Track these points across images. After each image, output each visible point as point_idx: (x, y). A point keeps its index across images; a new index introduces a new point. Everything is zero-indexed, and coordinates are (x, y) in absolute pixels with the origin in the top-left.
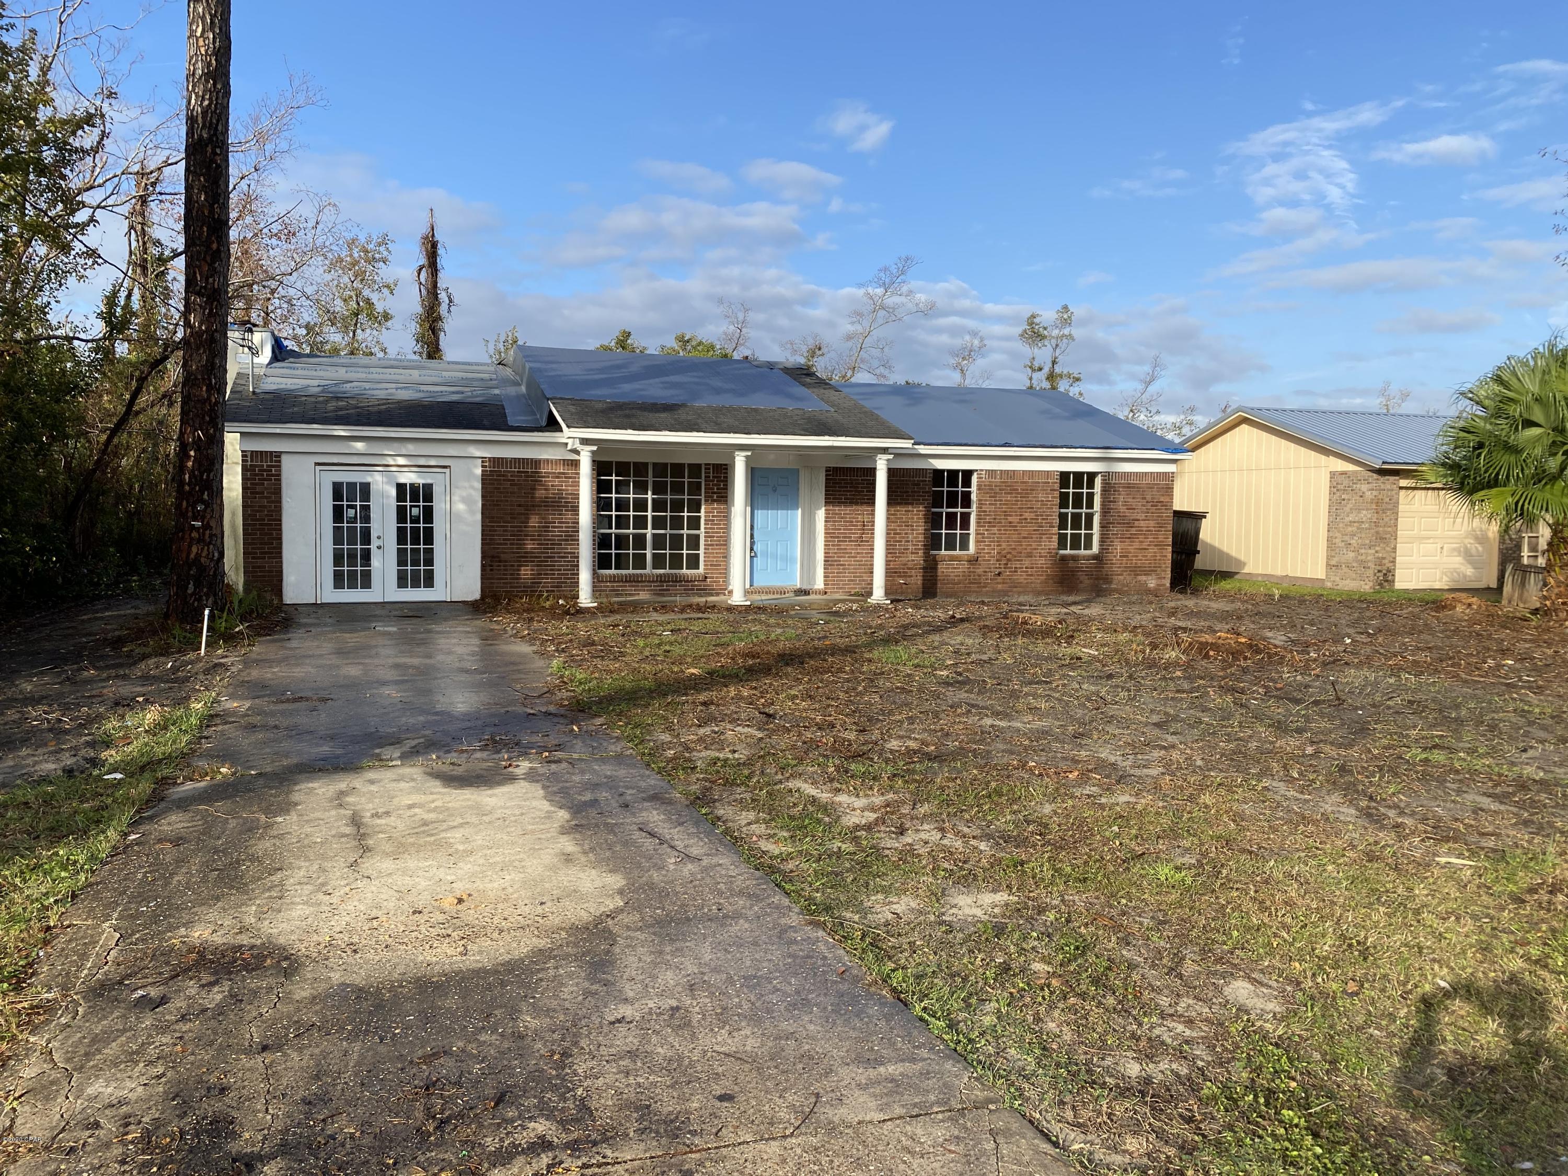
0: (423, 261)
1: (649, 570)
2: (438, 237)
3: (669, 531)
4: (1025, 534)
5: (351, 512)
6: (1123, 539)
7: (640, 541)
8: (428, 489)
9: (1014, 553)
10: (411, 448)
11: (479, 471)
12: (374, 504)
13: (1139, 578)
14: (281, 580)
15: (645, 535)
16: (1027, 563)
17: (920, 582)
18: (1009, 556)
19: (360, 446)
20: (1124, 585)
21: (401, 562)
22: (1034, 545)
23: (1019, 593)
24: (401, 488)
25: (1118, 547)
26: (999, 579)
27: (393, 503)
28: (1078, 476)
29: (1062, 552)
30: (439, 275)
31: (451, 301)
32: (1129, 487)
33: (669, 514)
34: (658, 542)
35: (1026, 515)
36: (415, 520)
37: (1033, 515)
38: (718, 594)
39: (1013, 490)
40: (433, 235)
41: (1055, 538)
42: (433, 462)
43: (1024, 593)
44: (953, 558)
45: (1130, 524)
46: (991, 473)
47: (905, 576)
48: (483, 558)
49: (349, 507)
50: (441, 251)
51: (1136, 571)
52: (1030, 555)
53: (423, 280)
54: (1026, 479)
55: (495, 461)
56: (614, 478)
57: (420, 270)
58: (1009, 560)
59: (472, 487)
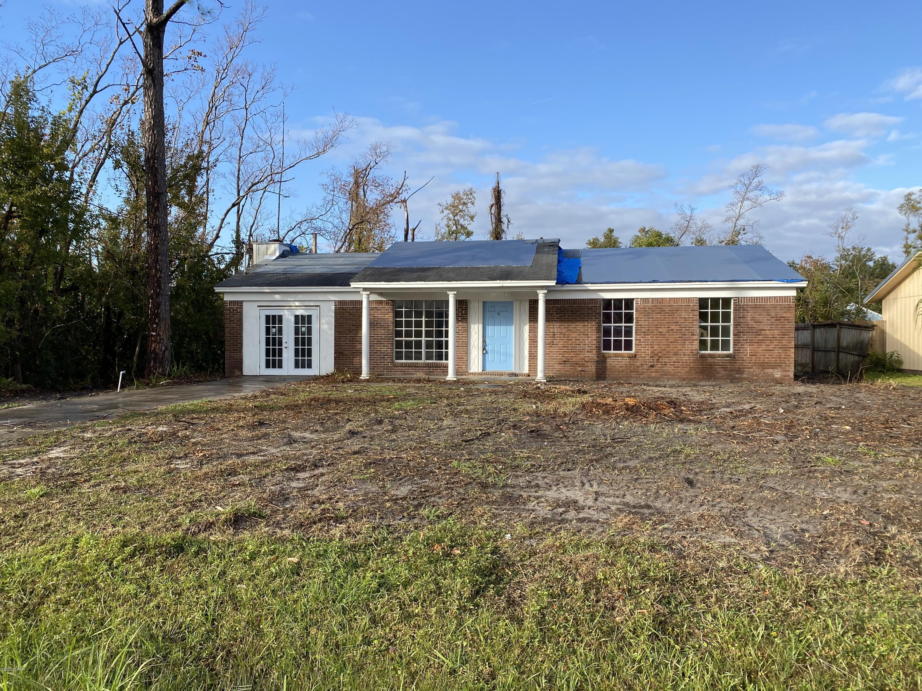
0: (493, 202)
1: (423, 361)
2: (501, 187)
3: (434, 339)
4: (672, 340)
5: (274, 330)
6: (751, 343)
7: (418, 345)
8: (310, 317)
9: (664, 352)
10: (300, 297)
11: (333, 308)
12: (284, 326)
13: (767, 370)
14: (242, 363)
15: (421, 341)
16: (674, 359)
17: (594, 370)
18: (659, 355)
19: (277, 297)
20: (754, 375)
21: (297, 354)
22: (680, 347)
23: (668, 379)
24: (296, 317)
25: (748, 349)
26: (653, 369)
27: (293, 325)
28: (715, 301)
29: (703, 352)
30: (502, 208)
31: (509, 222)
32: (755, 307)
33: (434, 329)
34: (429, 345)
35: (673, 327)
36: (303, 334)
37: (678, 328)
38: (462, 375)
39: (662, 311)
40: (498, 187)
41: (697, 343)
42: (312, 304)
43: (673, 379)
44: (616, 356)
45: (758, 332)
46: (645, 300)
47: (583, 366)
48: (335, 353)
49: (273, 327)
50: (503, 195)
51: (763, 365)
52: (676, 354)
53: (493, 212)
54: (672, 304)
55: (341, 302)
56: (404, 309)
57: (492, 206)
58: (660, 357)
59: (331, 316)
